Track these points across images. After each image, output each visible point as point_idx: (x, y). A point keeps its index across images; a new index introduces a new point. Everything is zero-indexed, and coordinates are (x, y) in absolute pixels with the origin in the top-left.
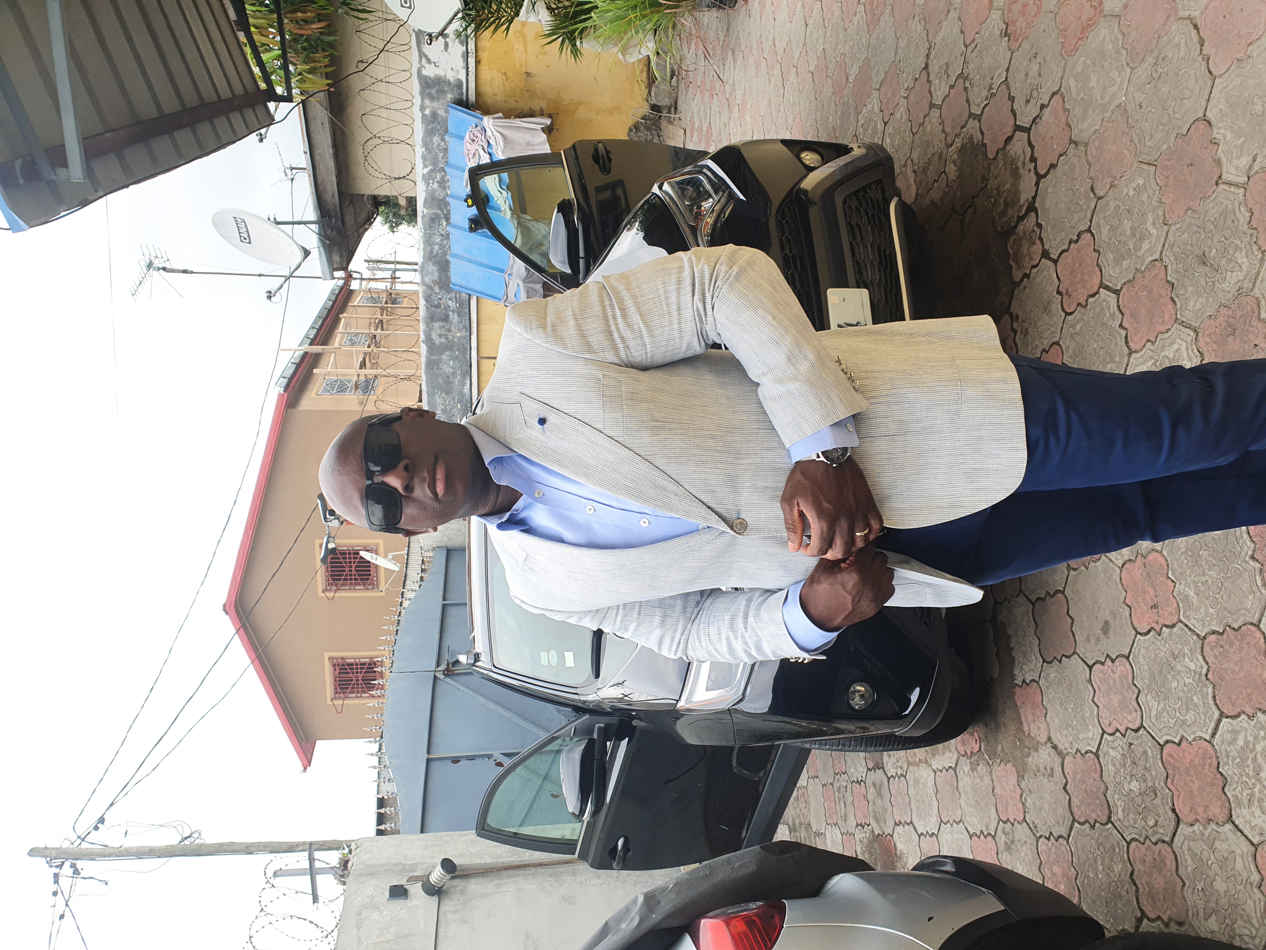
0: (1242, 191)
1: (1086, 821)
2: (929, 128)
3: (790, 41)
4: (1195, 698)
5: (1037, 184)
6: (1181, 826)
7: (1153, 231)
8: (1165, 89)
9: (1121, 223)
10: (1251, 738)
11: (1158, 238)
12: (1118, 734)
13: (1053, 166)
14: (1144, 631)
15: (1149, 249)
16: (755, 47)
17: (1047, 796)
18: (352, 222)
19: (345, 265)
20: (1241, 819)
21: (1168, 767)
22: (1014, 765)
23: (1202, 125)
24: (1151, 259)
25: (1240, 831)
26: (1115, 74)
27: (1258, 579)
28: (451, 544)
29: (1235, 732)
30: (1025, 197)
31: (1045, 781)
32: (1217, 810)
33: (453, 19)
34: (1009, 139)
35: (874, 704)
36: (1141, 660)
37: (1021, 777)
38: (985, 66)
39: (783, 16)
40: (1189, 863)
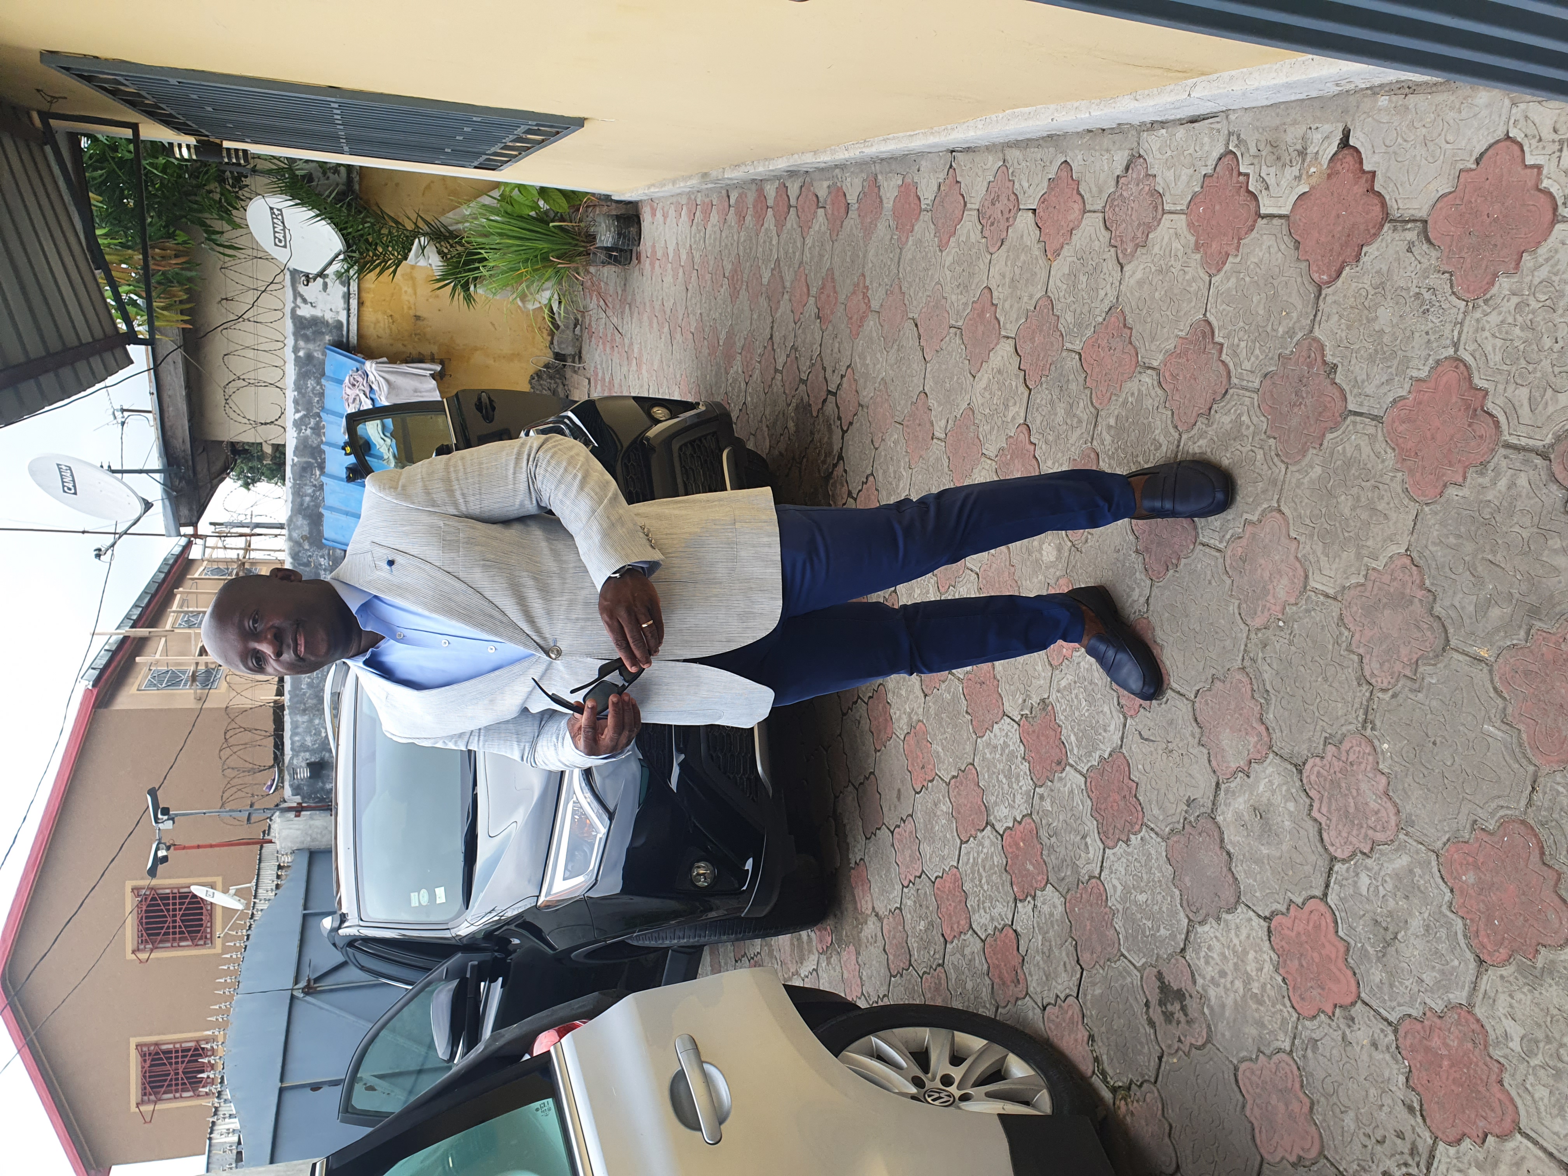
0: (943, 444)
1: (898, 972)
2: (775, 390)
3: (675, 303)
4: (947, 834)
5: (843, 438)
6: (948, 945)
7: (904, 472)
8: (904, 369)
9: (888, 467)
10: (976, 854)
12: (911, 884)
13: (851, 424)
14: (919, 790)
16: (648, 304)
17: (874, 962)
18: (205, 470)
19: (194, 519)
20: (976, 923)
21: (938, 899)
22: (854, 945)
23: (923, 396)
25: (977, 934)
26: (879, 355)
28: (315, 845)
29: (969, 853)
30: (836, 448)
31: (873, 950)
32: (963, 922)
33: (333, 260)
34: (825, 401)
35: (716, 880)
36: (919, 816)
37: (858, 953)
38: (807, 340)
39: (669, 279)
40: (953, 975)
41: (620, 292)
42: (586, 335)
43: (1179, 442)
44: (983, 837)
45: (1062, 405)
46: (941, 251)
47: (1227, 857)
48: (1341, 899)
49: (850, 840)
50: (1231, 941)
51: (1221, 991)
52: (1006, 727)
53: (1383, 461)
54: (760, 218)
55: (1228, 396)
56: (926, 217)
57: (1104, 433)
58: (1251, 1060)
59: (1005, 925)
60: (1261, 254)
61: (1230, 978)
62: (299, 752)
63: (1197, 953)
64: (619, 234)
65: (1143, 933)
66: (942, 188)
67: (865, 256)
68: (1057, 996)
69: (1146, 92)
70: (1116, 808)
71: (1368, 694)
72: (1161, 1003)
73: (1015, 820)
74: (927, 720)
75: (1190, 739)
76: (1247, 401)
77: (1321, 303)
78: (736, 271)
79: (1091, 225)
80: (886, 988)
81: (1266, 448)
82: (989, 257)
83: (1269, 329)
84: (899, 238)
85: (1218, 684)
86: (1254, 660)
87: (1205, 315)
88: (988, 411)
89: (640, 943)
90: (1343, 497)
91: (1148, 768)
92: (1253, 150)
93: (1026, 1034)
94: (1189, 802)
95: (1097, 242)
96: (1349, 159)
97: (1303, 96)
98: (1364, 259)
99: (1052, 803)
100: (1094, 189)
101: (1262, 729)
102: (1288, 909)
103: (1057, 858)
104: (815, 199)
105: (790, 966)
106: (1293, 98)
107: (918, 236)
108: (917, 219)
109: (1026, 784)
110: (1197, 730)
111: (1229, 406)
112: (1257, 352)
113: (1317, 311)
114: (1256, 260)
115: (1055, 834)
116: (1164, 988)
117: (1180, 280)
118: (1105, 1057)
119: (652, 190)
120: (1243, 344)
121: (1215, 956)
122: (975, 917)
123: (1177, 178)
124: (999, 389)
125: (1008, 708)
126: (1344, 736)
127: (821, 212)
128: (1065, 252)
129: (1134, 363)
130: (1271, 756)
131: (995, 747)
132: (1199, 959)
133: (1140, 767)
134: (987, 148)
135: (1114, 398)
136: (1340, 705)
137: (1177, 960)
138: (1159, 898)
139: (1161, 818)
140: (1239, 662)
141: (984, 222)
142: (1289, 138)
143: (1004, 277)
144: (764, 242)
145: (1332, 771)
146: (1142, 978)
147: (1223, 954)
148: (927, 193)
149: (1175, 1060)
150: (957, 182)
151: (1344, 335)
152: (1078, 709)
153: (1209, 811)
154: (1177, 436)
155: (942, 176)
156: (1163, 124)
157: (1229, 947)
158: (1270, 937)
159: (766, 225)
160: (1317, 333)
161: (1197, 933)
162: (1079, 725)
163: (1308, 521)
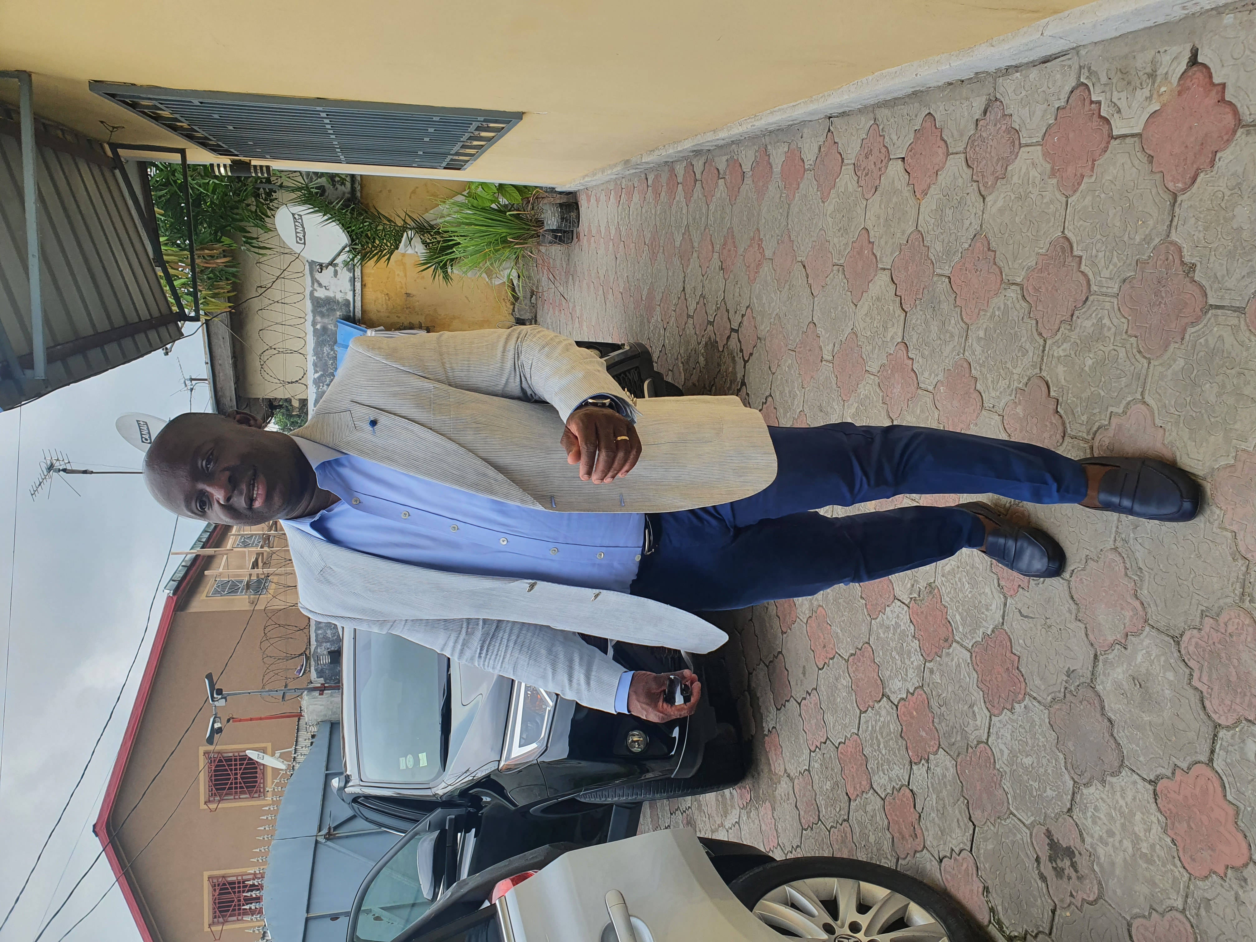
0: (831, 365)
1: (809, 826)
2: (688, 333)
3: (607, 270)
4: (848, 706)
5: (745, 367)
6: (852, 803)
7: (798, 392)
8: (795, 304)
9: (784, 390)
10: (874, 723)
11: (801, 396)
12: (817, 750)
13: (751, 354)
14: (821, 667)
15: (797, 405)
16: (586, 273)
17: (788, 817)
20: (876, 783)
21: (841, 762)
22: (769, 802)
23: (812, 325)
24: (798, 411)
25: (877, 793)
26: (773, 295)
27: (865, 610)
28: (335, 718)
29: (867, 722)
30: (739, 376)
31: (786, 806)
32: (864, 783)
33: (341, 251)
34: (729, 337)
35: (648, 746)
36: (822, 689)
37: (773, 809)
38: (713, 289)
39: (602, 251)
40: (857, 830)
41: (565, 266)
42: (539, 302)
43: (1044, 347)
44: (880, 708)
45: (935, 323)
46: (823, 202)
47: (1108, 724)
48: (1227, 764)
49: (763, 710)
50: (1117, 802)
51: (1110, 849)
52: (897, 610)
53: (1248, 349)
54: (672, 192)
55: (1088, 303)
56: (809, 175)
57: (975, 345)
58: (1144, 917)
59: (902, 786)
60: (1115, 172)
61: (1118, 837)
62: (322, 642)
63: (1084, 813)
64: (562, 219)
65: (1031, 794)
66: (822, 150)
67: (759, 215)
68: (952, 850)
69: (1002, 38)
70: (999, 679)
71: (1244, 569)
72: (1051, 859)
73: (908, 691)
74: (827, 605)
75: (1068, 615)
76: (1108, 306)
77: (1177, 209)
78: (654, 239)
79: (955, 164)
80: (798, 839)
81: (1128, 346)
82: (865, 203)
83: (1126, 238)
84: (787, 195)
85: (1091, 563)
86: (1125, 541)
87: (1063, 232)
88: (869, 333)
89: (587, 800)
90: (1208, 386)
91: (1028, 642)
92: (1104, 79)
93: (925, 885)
94: (1069, 673)
95: (960, 180)
96: (1198, 75)
97: (1150, 24)
98: (1218, 164)
99: (942, 676)
100: (956, 133)
101: (1137, 604)
102: (1173, 773)
103: (947, 726)
104: (716, 172)
105: (716, 819)
106: (1141, 26)
107: (804, 192)
108: (802, 178)
109: (917, 659)
110: (1073, 607)
111: (1090, 312)
112: (1115, 260)
113: (1173, 217)
114: (1110, 178)
115: (945, 703)
116: (1053, 845)
117: (1038, 203)
118: (1000, 908)
119: (587, 179)
120: (1101, 255)
121: (1102, 816)
122: (875, 778)
123: (1031, 114)
124: (879, 314)
125: (898, 593)
126: (1221, 609)
127: (721, 182)
128: (932, 191)
129: (999, 281)
130: (1147, 629)
131: (888, 627)
132: (1086, 819)
133: (1021, 641)
134: (860, 111)
135: (982, 313)
136: (1215, 580)
137: (1064, 819)
138: (1044, 761)
139: (1043, 687)
140: (1111, 543)
141: (859, 173)
142: (1139, 63)
143: (879, 218)
144: (676, 212)
145: (1211, 642)
146: (1031, 835)
147: (1109, 815)
148: (810, 155)
149: (1068, 914)
150: (835, 143)
151: (1201, 235)
152: (961, 591)
153: (1088, 681)
154: (1041, 342)
155: (822, 139)
156: (1017, 68)
157: (1115, 809)
158: (1156, 799)
159: (677, 198)
160: (1174, 237)
161: (1082, 794)
162: (963, 605)
163: (1173, 410)
